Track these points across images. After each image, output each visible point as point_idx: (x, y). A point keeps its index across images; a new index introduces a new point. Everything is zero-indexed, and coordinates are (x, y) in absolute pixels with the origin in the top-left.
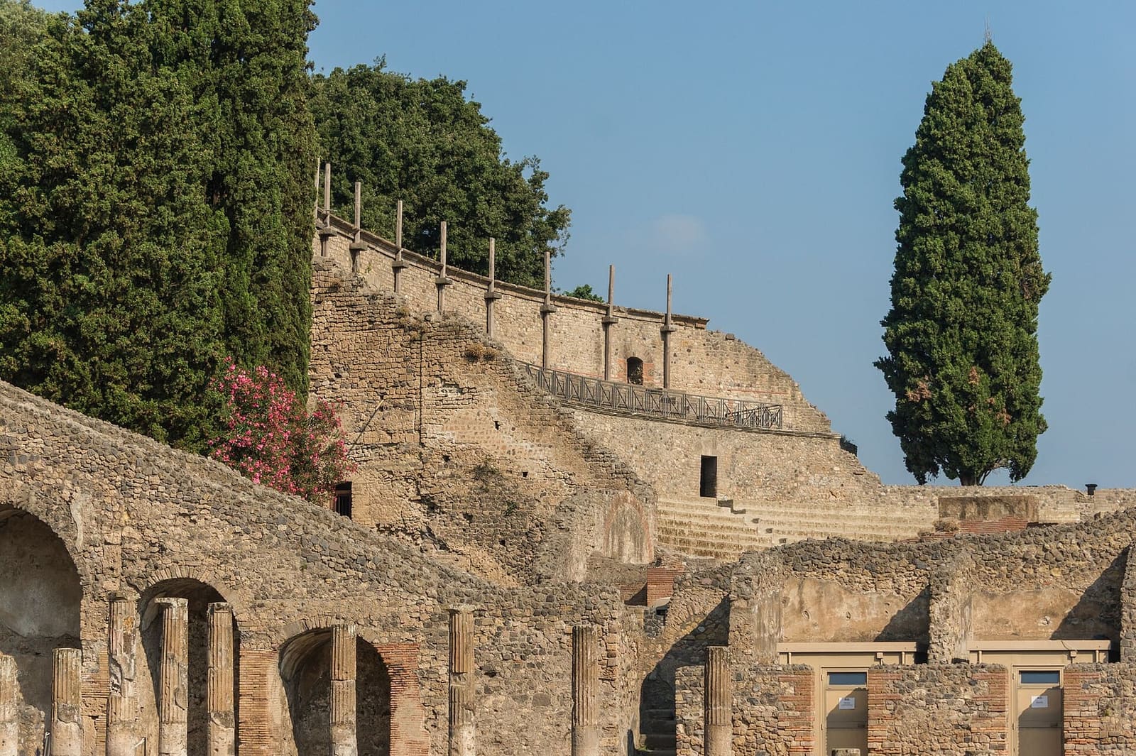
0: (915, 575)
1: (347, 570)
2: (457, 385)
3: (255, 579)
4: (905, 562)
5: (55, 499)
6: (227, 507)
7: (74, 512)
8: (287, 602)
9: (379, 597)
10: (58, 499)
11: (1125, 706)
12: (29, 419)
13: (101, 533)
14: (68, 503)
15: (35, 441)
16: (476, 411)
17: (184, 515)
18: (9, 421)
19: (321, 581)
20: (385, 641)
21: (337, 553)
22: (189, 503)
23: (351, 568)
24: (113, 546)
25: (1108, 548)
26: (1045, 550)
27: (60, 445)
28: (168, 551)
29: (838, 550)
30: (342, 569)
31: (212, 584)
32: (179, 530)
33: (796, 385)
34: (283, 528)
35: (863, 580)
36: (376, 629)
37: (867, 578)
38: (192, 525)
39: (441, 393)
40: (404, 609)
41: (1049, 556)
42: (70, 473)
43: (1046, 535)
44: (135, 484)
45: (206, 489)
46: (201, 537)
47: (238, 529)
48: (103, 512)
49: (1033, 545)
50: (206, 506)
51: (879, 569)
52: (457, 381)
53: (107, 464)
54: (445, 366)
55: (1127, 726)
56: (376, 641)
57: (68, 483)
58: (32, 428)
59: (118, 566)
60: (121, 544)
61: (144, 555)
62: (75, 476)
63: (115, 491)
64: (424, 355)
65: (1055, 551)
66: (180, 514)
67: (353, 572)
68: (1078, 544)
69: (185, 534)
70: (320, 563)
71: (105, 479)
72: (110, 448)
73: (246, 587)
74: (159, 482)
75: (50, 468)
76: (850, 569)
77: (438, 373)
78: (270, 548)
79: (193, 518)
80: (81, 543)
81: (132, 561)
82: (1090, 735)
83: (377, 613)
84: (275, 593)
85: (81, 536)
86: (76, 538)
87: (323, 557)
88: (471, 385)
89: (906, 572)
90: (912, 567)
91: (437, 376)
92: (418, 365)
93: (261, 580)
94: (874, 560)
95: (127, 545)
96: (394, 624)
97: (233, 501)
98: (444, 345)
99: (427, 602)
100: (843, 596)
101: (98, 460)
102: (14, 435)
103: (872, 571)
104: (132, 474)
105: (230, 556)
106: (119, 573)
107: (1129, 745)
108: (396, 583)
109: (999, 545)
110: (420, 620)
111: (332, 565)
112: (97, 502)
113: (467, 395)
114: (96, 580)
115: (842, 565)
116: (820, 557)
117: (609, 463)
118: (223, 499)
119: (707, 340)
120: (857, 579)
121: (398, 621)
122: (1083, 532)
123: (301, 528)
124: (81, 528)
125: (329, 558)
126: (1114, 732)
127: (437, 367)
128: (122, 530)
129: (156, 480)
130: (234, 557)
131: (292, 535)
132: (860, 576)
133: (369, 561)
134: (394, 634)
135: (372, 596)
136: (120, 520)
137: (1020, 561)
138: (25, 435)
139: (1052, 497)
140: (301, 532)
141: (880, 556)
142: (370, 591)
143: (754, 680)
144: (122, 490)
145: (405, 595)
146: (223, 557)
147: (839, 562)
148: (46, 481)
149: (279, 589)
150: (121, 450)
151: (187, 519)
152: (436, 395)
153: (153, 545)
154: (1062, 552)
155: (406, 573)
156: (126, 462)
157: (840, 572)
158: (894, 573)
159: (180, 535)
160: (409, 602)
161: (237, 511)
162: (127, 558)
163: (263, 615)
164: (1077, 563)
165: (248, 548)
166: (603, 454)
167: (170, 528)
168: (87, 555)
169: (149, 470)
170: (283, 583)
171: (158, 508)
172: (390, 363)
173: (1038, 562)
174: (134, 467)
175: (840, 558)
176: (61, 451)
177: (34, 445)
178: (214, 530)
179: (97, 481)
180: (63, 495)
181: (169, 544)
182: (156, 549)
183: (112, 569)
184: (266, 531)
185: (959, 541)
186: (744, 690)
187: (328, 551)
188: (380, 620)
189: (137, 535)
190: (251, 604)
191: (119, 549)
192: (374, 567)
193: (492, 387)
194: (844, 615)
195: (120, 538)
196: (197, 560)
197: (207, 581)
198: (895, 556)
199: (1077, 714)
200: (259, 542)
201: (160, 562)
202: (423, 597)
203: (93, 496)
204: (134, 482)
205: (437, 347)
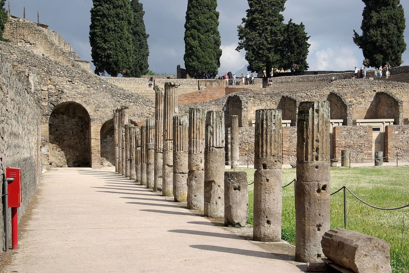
0: (272, 101)
1: (126, 99)
2: (29, 42)
3: (95, 102)
4: (269, 98)
5: (22, 75)
6: (85, 79)
7: (30, 80)
8: (107, 109)
9: (137, 108)
10: (24, 75)
11: (352, 137)
12: (11, 48)
13: (40, 87)
14: (28, 77)
15: (14, 55)
16: (36, 51)
17: (70, 81)
18: (3, 49)
19: (118, 103)
20: (139, 121)
21: (122, 94)
22: (72, 77)
23: (127, 99)
24: (45, 91)
25: (323, 94)
26: (307, 95)
27: (23, 57)
28: (65, 93)
29: (251, 94)
30: (125, 99)
31: (81, 103)
32: (68, 86)
33: (71, 46)
34: (104, 86)
35: (258, 103)
36: (136, 117)
37: (259, 102)
38: (73, 84)
39: (24, 44)
40: (145, 111)
41: (308, 96)
42: (27, 67)
43: (307, 91)
44: (52, 71)
45: (77, 73)
46: (76, 88)
47: (89, 86)
48: (40, 80)
49: (304, 93)
50: (77, 78)
51: (262, 100)
52: (29, 41)
53: (41, 64)
54: (25, 36)
55: (352, 143)
56: (137, 121)
57: (27, 70)
58: (12, 51)
59: (47, 98)
60: (48, 91)
61: (56, 94)
62: (29, 68)
63: (44, 73)
64: (18, 32)
65: (310, 95)
66: (68, 81)
67: (128, 100)
68: (316, 93)
69: (71, 87)
70: (117, 97)
71: (41, 69)
72: (42, 59)
73: (92, 105)
74: (60, 70)
75: (20, 65)
76: (254, 100)
77: (23, 38)
78: (100, 92)
79: (73, 82)
80: (33, 90)
81: (52, 96)
82: (342, 145)
83: (136, 113)
84: (102, 106)
85: (33, 88)
86: (31, 89)
87: (118, 95)
88: (34, 43)
89: (269, 101)
90: (271, 99)
91: (22, 39)
92: (16, 35)
93: (97, 102)
94: (261, 97)
95: (50, 91)
96: (142, 116)
97: (87, 77)
98: (25, 29)
99: (152, 109)
100: (253, 107)
101: (38, 63)
102: (5, 53)
103: (260, 100)
104: (51, 68)
105: (86, 94)
106: (47, 100)
107: (353, 148)
108: (142, 103)
109: (295, 93)
110: (150, 114)
111: (121, 97)
112: (38, 76)
113: (33, 46)
114: (39, 102)
115: (252, 98)
116: (245, 96)
117: (80, 68)
118: (83, 76)
119: (48, 32)
120: (256, 103)
121: (143, 115)
122: (317, 90)
123: (110, 86)
124: (33, 85)
125: (120, 95)
126: (349, 145)
127: (23, 36)
128: (48, 86)
129: (59, 70)
130: (88, 95)
131: (108, 88)
132: (257, 101)
133: (133, 96)
134: (142, 119)
135: (135, 107)
136: (47, 83)
137: (300, 98)
138: (10, 54)
139: (144, 81)
140: (110, 87)
141: (262, 96)
142: (134, 105)
143: (251, 131)
144: (47, 73)
145: (145, 107)
146: (84, 95)
147: (251, 97)
148: (19, 69)
149: (103, 105)
150: (46, 60)
151: (71, 83)
152: (22, 45)
153: (59, 91)
154: (311, 95)
155: (145, 100)
156: (48, 63)
157: (251, 101)
158: (266, 101)
159: (69, 88)
160: (146, 109)
161: (88, 80)
162: (50, 95)
163: (99, 113)
164: (315, 98)
165: (93, 92)
166: (78, 65)
167: (65, 85)
168: (35, 94)
169: (56, 67)
170: (105, 103)
171: (60, 79)
172: (6, 34)
173: (305, 98)
174: (51, 65)
175: (251, 96)
176: (24, 59)
177: (13, 57)
178: (81, 86)
179: (38, 69)
180: (25, 74)
181: (65, 91)
182: (60, 92)
183: (45, 99)
184: (98, 87)
185: (284, 92)
186: (248, 134)
187: (120, 93)
188: (137, 115)
189: (53, 87)
190: (94, 110)
191: (47, 92)
192: (135, 98)
193: (41, 43)
194: (253, 113)
195: (47, 89)
196: (75, 96)
197: (79, 102)
198: (267, 96)
199: (339, 140)
200: (96, 90)
201: (62, 96)
202: (150, 107)
203: (37, 74)
204: (51, 70)
205: (22, 30)
